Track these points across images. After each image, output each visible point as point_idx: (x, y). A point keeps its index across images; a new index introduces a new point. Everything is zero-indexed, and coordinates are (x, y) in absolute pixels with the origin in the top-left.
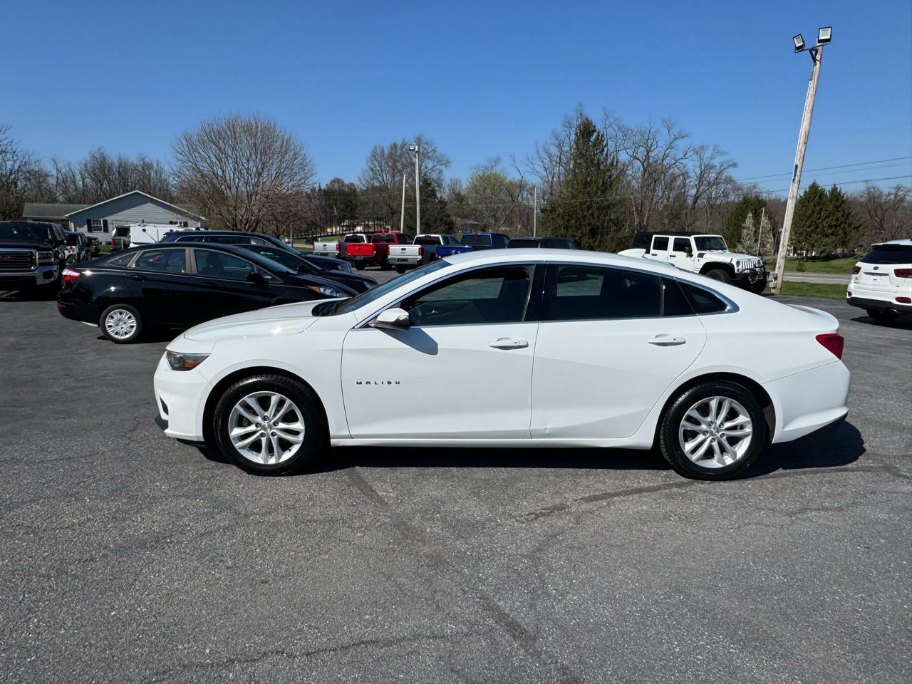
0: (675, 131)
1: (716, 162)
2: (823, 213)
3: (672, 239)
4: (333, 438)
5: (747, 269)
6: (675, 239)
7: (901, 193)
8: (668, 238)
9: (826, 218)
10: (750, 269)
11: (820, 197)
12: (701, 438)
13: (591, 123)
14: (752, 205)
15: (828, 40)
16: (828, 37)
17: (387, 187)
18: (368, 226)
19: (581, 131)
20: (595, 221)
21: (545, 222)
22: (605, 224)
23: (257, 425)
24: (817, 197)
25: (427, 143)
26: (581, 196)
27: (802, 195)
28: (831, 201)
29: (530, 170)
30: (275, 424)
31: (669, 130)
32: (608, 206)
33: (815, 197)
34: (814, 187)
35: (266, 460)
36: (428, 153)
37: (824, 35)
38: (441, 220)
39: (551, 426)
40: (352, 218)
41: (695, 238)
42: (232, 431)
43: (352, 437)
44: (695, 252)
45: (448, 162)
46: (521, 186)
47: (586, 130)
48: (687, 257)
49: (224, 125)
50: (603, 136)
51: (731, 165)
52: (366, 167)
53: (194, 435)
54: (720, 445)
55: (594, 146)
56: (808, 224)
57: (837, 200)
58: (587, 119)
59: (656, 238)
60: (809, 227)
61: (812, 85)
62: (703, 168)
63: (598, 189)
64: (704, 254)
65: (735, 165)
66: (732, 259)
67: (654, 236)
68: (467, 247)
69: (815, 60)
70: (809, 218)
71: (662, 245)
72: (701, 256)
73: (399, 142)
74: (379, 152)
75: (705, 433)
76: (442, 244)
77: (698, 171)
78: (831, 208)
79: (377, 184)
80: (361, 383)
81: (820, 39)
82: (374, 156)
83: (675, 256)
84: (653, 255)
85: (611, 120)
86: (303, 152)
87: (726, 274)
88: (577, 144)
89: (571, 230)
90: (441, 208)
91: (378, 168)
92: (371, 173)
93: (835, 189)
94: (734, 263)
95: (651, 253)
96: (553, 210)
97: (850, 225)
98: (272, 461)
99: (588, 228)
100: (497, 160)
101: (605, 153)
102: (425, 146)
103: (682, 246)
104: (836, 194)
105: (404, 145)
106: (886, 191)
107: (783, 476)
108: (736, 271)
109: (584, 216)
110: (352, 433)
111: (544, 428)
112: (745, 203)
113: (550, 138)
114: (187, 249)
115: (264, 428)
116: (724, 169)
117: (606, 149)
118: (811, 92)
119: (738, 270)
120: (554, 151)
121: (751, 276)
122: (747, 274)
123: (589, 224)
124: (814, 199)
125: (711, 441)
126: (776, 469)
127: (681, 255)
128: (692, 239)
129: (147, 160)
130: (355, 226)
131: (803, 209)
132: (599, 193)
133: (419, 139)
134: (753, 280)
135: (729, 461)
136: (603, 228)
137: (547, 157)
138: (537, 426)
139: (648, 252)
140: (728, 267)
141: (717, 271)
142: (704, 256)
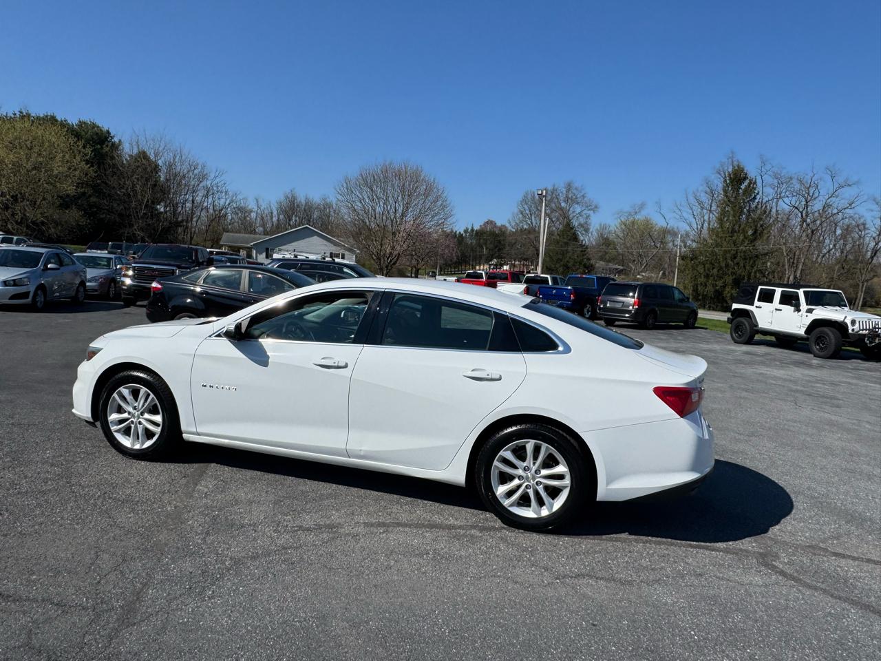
0: (841, 180)
3: (779, 291)
4: (185, 433)
5: (866, 330)
6: (782, 291)
8: (775, 290)
10: (869, 330)
12: (516, 482)
13: (742, 170)
17: (535, 230)
18: (514, 266)
19: (731, 178)
20: (741, 270)
21: (684, 269)
22: (752, 274)
23: (129, 413)
25: (576, 189)
26: (725, 243)
29: (678, 217)
30: (142, 414)
31: (833, 178)
32: (757, 256)
35: (133, 445)
36: (577, 198)
38: (580, 263)
39: (365, 447)
40: (499, 257)
41: (804, 292)
42: (110, 416)
43: (198, 434)
44: (804, 306)
45: (596, 207)
46: (665, 232)
47: (737, 178)
48: (794, 311)
49: (379, 171)
50: (755, 183)
52: (516, 210)
53: (85, 415)
54: (537, 493)
55: (744, 194)
58: (738, 166)
59: (761, 289)
63: (745, 238)
64: (814, 309)
66: (846, 317)
67: (760, 287)
68: (569, 288)
71: (767, 297)
72: (810, 311)
73: (550, 188)
74: (530, 197)
75: (520, 477)
76: (550, 284)
79: (525, 227)
80: (205, 386)
82: (524, 201)
83: (781, 310)
85: (768, 167)
86: (445, 195)
87: (838, 332)
88: (725, 191)
89: (712, 278)
90: (582, 251)
91: (527, 212)
92: (521, 216)
94: (848, 321)
95: (755, 305)
96: (694, 258)
98: (137, 447)
99: (731, 278)
100: (642, 206)
101: (757, 201)
102: (575, 191)
103: (789, 299)
105: (554, 190)
107: (625, 541)
108: (850, 331)
109: (727, 266)
110: (199, 430)
111: (360, 448)
113: (702, 185)
114: (244, 270)
115: (133, 416)
117: (758, 197)
119: (853, 330)
120: (705, 198)
121: (869, 338)
122: (864, 335)
125: (527, 487)
126: (621, 533)
127: (788, 309)
128: (801, 292)
129: (328, 200)
130: (502, 265)
132: (747, 242)
133: (569, 185)
134: (871, 343)
135: (545, 512)
136: (749, 279)
137: (697, 204)
138: (353, 446)
139: (752, 304)
140: (840, 327)
141: (826, 329)
142: (814, 312)
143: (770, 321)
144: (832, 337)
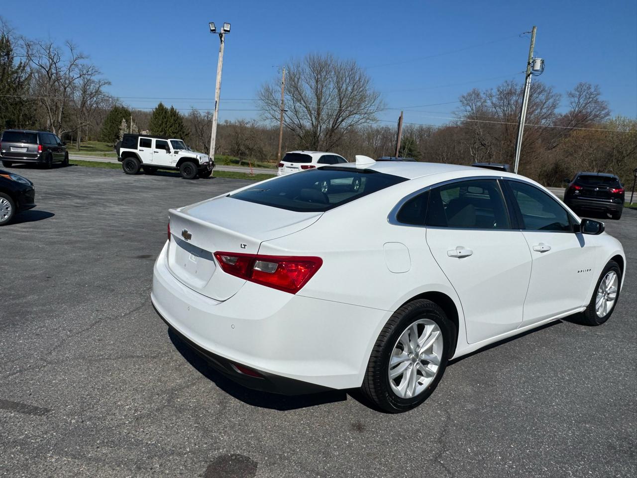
1: (95, 78)
2: (168, 124)
3: (154, 141)
6: (156, 141)
7: (210, 116)
8: (151, 140)
9: (171, 127)
10: (206, 162)
11: (165, 113)
14: (121, 113)
15: (229, 31)
16: (229, 29)
24: (164, 113)
27: (154, 110)
28: (171, 116)
31: (71, 49)
32: (21, 103)
33: (162, 112)
34: (161, 105)
37: (227, 28)
41: (171, 141)
44: (172, 150)
48: (167, 153)
51: (107, 83)
56: (160, 130)
57: (175, 116)
59: (141, 139)
60: (161, 132)
61: (221, 54)
62: (86, 80)
65: (109, 83)
66: (197, 156)
67: (140, 138)
69: (221, 41)
70: (160, 126)
71: (147, 144)
72: (176, 153)
77: (81, 82)
78: (172, 121)
81: (225, 29)
83: (158, 152)
84: (140, 150)
87: (195, 164)
93: (172, 109)
94: (198, 158)
95: (138, 149)
97: (183, 133)
103: (161, 146)
104: (173, 113)
106: (203, 114)
108: (200, 164)
112: (116, 111)
116: (101, 85)
118: (221, 59)
121: (208, 166)
122: (206, 165)
123: (5, 117)
124: (162, 114)
127: (162, 152)
128: (169, 141)
131: (156, 120)
139: (136, 149)
140: (195, 161)
141: (189, 163)
142: (179, 153)
143: (151, 159)
144: (194, 167)
